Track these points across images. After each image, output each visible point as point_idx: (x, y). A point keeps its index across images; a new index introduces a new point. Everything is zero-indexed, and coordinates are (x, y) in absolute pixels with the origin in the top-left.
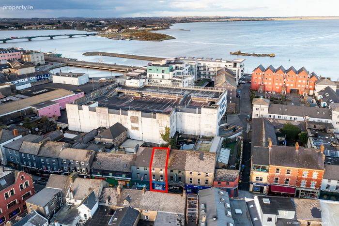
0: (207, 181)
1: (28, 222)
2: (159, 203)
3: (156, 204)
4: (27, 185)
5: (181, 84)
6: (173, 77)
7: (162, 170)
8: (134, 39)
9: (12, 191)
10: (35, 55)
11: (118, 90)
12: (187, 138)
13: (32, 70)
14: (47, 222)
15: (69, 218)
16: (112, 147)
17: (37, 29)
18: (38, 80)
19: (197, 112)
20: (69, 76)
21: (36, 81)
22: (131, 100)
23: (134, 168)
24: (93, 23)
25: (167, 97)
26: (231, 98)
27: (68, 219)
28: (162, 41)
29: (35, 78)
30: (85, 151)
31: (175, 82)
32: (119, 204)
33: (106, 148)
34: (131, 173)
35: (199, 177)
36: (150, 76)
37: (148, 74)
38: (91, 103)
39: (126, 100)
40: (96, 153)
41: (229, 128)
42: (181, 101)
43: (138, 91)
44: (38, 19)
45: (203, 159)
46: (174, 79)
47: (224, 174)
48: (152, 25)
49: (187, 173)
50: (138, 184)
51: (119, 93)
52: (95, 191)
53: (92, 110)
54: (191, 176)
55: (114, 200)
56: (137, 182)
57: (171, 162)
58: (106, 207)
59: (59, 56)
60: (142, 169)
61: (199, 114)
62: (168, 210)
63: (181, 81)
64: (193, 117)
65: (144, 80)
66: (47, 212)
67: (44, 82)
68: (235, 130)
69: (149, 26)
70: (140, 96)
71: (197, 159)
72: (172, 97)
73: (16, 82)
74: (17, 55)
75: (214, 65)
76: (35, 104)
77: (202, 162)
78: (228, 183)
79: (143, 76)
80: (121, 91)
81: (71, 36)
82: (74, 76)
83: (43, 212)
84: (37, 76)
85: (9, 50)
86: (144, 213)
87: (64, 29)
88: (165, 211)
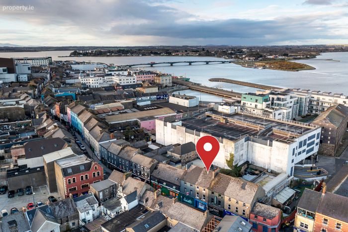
0: (244, 211)
1: (85, 200)
2: (183, 215)
3: (180, 216)
4: (98, 175)
5: (271, 115)
6: (267, 107)
7: (204, 190)
8: (268, 68)
9: (86, 176)
10: (164, 78)
11: (207, 113)
12: (256, 170)
13: (155, 90)
14: (98, 204)
15: (114, 206)
16: (178, 162)
17: (182, 55)
18: (157, 99)
19: (268, 144)
20: (182, 98)
21: (156, 99)
22: (215, 124)
23: (183, 182)
24: (234, 51)
25: (249, 126)
26: (329, 138)
27: (112, 207)
28: (297, 71)
29: (155, 97)
30: (150, 159)
31: (265, 113)
32: (152, 206)
33: (171, 161)
34: (180, 186)
35: (237, 205)
36: (244, 104)
37: (242, 102)
38: (175, 121)
39: (210, 123)
40: (158, 163)
41: (313, 170)
42: (262, 131)
43: (224, 117)
44: (188, 46)
45: (244, 189)
46: (267, 109)
47: (263, 208)
48: (297, 54)
49: (226, 198)
50: (185, 198)
51: (208, 116)
52: (138, 190)
53: (174, 127)
54: (229, 203)
55: (150, 202)
57: (215, 184)
58: (143, 206)
59: (187, 80)
60: (188, 184)
61: (270, 147)
62: (188, 223)
63: (271, 113)
64: (264, 148)
65: (236, 108)
66: (101, 197)
67: (162, 101)
68: (319, 174)
69: (293, 54)
70: (224, 122)
71: (239, 187)
72: (255, 127)
73: (140, 99)
74: (151, 77)
75: (330, 100)
76: (141, 117)
77: (243, 191)
78: (265, 220)
79: (236, 104)
80: (210, 115)
81: (207, 63)
82: (186, 98)
83: (98, 195)
84: (158, 96)
85: (146, 73)
86: (169, 219)
87: (205, 56)
88: (185, 223)
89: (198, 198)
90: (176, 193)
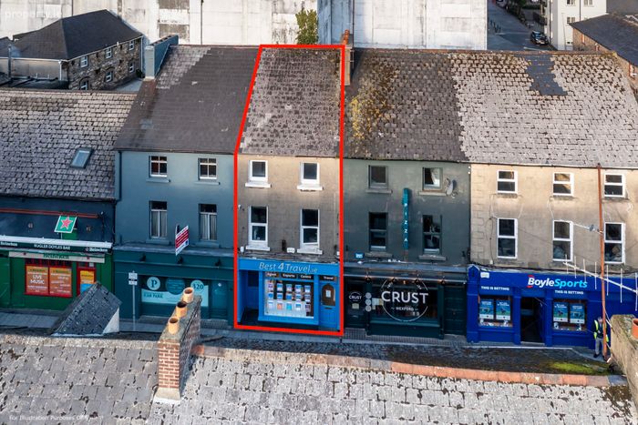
0: (614, 231)
23: (136, 163)
34: (113, 203)
35: (561, 204)
45: (557, 92)
49: (482, 180)
50: (154, 283)
54: (506, 203)
56: (146, 264)
71: (520, 91)
77: (556, 106)
89: (262, 245)
90: (78, 268)
